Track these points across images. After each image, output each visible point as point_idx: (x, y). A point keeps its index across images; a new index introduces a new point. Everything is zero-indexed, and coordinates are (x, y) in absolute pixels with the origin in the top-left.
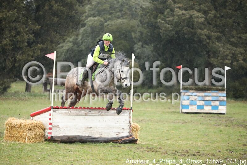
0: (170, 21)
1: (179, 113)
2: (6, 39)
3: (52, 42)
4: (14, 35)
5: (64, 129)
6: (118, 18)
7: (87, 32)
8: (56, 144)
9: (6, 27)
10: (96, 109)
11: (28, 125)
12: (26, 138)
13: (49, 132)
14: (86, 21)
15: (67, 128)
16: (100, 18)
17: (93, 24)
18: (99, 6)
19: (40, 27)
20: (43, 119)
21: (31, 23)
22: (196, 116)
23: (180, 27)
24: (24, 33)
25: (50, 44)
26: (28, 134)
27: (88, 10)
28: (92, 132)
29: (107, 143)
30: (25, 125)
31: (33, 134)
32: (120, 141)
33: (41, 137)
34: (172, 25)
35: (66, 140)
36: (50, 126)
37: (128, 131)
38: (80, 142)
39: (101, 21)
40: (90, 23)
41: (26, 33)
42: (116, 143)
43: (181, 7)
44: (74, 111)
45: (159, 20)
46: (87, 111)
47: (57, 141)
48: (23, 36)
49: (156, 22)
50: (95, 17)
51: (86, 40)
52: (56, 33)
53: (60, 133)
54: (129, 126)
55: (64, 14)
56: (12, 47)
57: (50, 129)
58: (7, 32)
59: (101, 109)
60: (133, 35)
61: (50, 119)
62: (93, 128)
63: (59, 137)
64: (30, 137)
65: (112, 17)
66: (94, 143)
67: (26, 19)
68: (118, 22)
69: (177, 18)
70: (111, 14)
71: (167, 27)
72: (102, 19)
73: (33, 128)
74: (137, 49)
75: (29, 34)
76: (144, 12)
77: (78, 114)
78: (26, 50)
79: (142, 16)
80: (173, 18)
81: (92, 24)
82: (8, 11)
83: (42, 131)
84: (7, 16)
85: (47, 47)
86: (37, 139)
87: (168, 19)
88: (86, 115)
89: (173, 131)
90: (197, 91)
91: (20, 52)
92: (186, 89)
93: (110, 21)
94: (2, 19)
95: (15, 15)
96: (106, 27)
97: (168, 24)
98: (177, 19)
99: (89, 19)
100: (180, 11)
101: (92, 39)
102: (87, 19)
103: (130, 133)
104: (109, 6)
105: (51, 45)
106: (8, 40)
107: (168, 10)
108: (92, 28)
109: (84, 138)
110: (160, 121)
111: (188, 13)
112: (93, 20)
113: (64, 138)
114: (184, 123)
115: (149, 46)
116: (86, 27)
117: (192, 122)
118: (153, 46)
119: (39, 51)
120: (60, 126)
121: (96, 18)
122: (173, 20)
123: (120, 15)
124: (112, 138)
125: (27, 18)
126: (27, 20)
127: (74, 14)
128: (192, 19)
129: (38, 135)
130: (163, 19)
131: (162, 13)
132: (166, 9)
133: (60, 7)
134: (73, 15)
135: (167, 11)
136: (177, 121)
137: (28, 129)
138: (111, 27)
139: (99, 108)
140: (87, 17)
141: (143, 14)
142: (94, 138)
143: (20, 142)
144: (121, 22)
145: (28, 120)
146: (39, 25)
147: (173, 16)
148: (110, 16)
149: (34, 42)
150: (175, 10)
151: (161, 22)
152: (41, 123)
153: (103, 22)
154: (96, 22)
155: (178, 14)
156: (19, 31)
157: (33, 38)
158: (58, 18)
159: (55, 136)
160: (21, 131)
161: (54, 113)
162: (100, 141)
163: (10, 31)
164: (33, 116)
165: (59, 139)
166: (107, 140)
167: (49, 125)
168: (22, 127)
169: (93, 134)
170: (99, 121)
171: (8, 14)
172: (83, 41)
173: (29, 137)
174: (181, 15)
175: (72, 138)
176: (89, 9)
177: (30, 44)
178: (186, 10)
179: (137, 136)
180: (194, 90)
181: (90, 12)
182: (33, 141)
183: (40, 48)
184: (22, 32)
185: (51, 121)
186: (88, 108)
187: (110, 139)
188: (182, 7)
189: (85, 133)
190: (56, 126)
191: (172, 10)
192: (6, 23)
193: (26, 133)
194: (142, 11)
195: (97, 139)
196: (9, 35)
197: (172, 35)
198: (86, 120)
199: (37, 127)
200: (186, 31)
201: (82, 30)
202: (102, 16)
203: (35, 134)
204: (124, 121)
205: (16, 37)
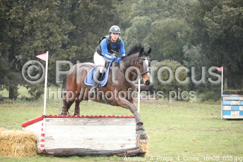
0: (217, 18)
1: (220, 119)
2: (38, 41)
3: (88, 43)
4: (47, 36)
5: (59, 141)
6: (167, 17)
7: (133, 32)
8: (49, 158)
9: (38, 28)
10: (96, 117)
11: (17, 136)
12: (15, 152)
13: (42, 144)
14: (132, 21)
15: (63, 139)
16: (147, 17)
17: (140, 24)
18: (146, 4)
19: (75, 27)
20: (35, 130)
21: (65, 23)
22: (237, 123)
23: (229, 26)
24: (57, 33)
25: (86, 45)
26: (18, 147)
27: (134, 9)
28: (92, 144)
29: (109, 156)
30: (14, 137)
31: (23, 147)
32: (125, 154)
33: (33, 150)
34: (220, 23)
35: (61, 153)
36: (42, 138)
37: (135, 142)
38: (78, 156)
39: (148, 21)
40: (136, 23)
41: (59, 34)
42: (121, 156)
43: (229, 4)
44: (71, 120)
45: (206, 18)
46: (87, 119)
47: (50, 154)
48: (56, 37)
49: (203, 21)
50: (142, 16)
51: (132, 42)
52: (93, 34)
53: (54, 146)
54: (136, 136)
55: (101, 12)
56: (45, 49)
57: (43, 140)
58: (39, 33)
59: (103, 117)
60: (179, 35)
61: (42, 130)
62: (93, 139)
63: (52, 150)
64: (20, 150)
65: (159, 15)
66: (95, 157)
67: (59, 18)
68: (166, 21)
69: (225, 15)
70: (158, 12)
71: (214, 26)
72: (149, 19)
73: (23, 140)
74: (186, 50)
75: (63, 35)
76: (190, 10)
77: (75, 124)
78: (59, 52)
79: (188, 15)
80: (221, 15)
81: (138, 24)
82: (40, 10)
83: (33, 143)
84: (39, 15)
85: (82, 49)
86: (28, 153)
87: (215, 17)
88: (85, 124)
89: (199, 141)
90: (239, 95)
91: (54, 55)
92: (227, 93)
93: (157, 20)
94: (33, 19)
95: (47, 15)
96: (153, 26)
97: (216, 23)
98: (226, 17)
99: (135, 18)
100: (229, 8)
101: (138, 40)
102: (133, 19)
103: (137, 144)
104: (157, 4)
105: (87, 47)
106: (39, 41)
107: (216, 7)
108: (138, 28)
109: (82, 151)
110: (192, 129)
111: (237, 10)
112: (139, 19)
113: (58, 152)
114: (218, 131)
115: (197, 46)
116: (132, 27)
117: (228, 129)
118: (201, 47)
119: (75, 53)
120: (54, 138)
121: (142, 18)
122: (221, 18)
123: (169, 14)
124: (115, 151)
125: (61, 17)
126: (61, 20)
127: (113, 13)
128: (241, 17)
129: (29, 147)
130: (211, 16)
131: (209, 10)
132: (215, 6)
133: (96, 5)
134: (111, 13)
135: (214, 8)
136: (212, 129)
137: (17, 141)
138: (158, 26)
139: (101, 117)
140: (133, 16)
141: (189, 11)
142: (94, 151)
143: (8, 156)
144: (169, 21)
145: (17, 131)
146: (74, 25)
147: (222, 13)
148: (158, 15)
149: (69, 43)
150: (223, 7)
151: (208, 20)
152: (32, 134)
153: (150, 21)
154: (142, 22)
155: (226, 11)
156: (51, 32)
157: (67, 39)
158: (94, 17)
159: (48, 149)
160: (10, 143)
161: (47, 123)
162: (101, 154)
163: (42, 32)
164: (25, 126)
165: (52, 153)
166: (110, 153)
167: (42, 136)
168: (11, 139)
169: (93, 147)
170: (101, 131)
171: (39, 13)
172: (130, 42)
173: (18, 150)
174: (229, 12)
175: (68, 151)
176: (136, 8)
177: (64, 46)
178: (235, 7)
179: (147, 148)
180: (237, 94)
181: (136, 11)
182: (23, 155)
183: (75, 50)
184: (55, 32)
185: (43, 132)
186: (87, 117)
187: (113, 152)
188: (231, 3)
189: (84, 145)
190: (50, 137)
191: (220, 7)
192: (38, 23)
193: (15, 145)
194: (188, 9)
195: (98, 152)
196: (41, 37)
197: (220, 34)
198: (86, 130)
199: (27, 139)
200: (235, 29)
201: (128, 31)
202: (149, 15)
203: (25, 147)
204: (130, 131)
205: (49, 38)
